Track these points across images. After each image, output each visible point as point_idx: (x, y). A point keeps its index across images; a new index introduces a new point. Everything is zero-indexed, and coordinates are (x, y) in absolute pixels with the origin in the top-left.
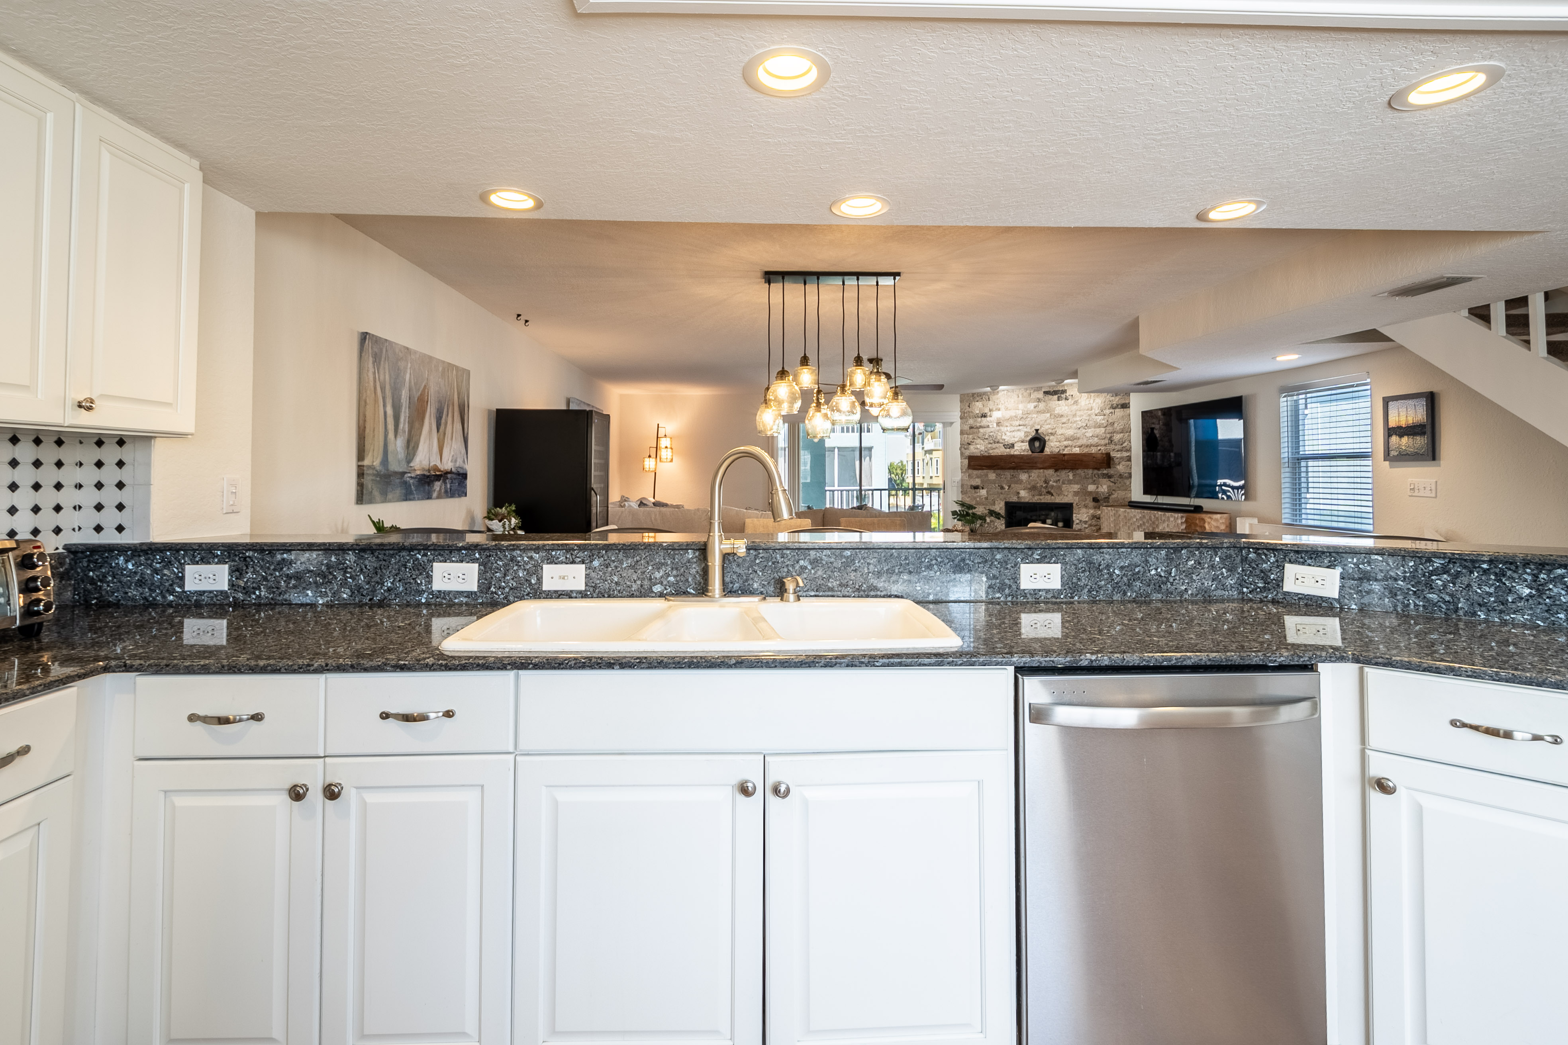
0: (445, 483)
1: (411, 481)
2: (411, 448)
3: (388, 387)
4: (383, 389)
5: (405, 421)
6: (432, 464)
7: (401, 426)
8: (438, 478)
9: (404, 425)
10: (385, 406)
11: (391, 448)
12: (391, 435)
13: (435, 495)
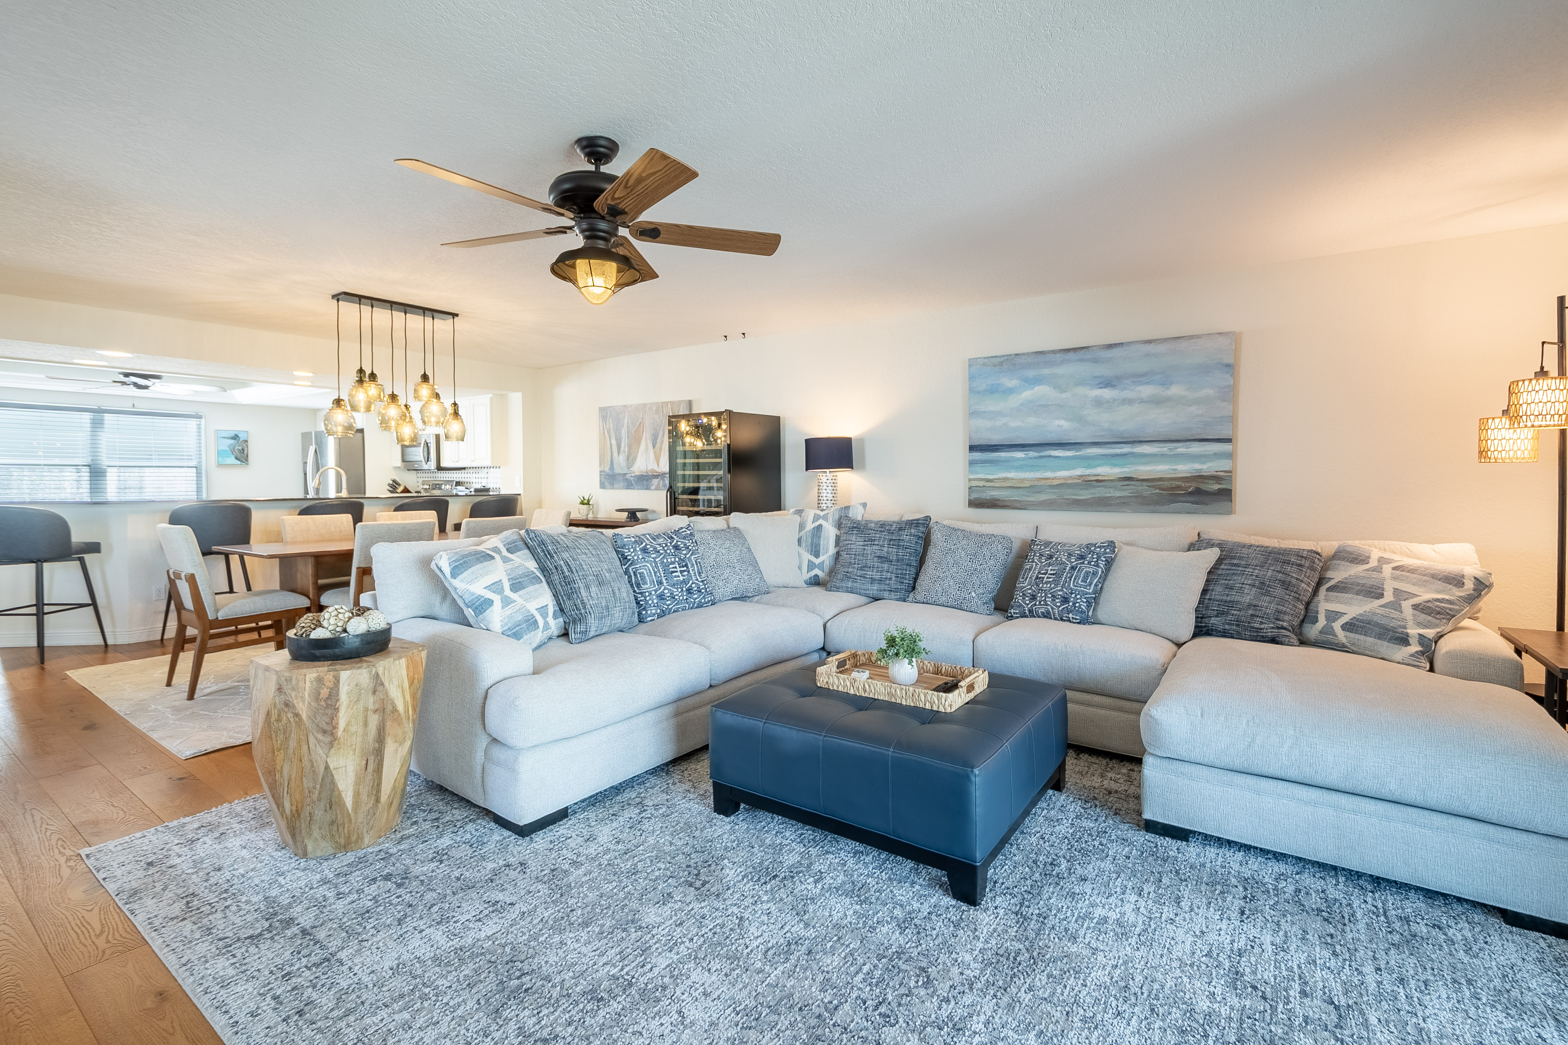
0: (663, 480)
1: (632, 478)
2: (630, 460)
3: (612, 430)
4: (609, 432)
5: (625, 446)
6: (649, 469)
7: (622, 449)
8: (656, 477)
9: (624, 447)
10: (610, 440)
11: (615, 461)
12: (615, 454)
13: (653, 487)
